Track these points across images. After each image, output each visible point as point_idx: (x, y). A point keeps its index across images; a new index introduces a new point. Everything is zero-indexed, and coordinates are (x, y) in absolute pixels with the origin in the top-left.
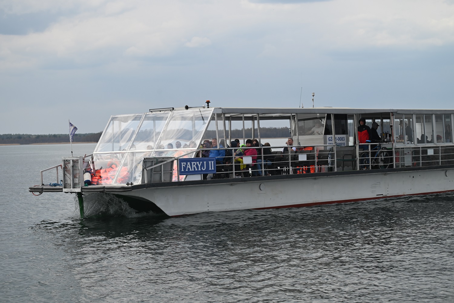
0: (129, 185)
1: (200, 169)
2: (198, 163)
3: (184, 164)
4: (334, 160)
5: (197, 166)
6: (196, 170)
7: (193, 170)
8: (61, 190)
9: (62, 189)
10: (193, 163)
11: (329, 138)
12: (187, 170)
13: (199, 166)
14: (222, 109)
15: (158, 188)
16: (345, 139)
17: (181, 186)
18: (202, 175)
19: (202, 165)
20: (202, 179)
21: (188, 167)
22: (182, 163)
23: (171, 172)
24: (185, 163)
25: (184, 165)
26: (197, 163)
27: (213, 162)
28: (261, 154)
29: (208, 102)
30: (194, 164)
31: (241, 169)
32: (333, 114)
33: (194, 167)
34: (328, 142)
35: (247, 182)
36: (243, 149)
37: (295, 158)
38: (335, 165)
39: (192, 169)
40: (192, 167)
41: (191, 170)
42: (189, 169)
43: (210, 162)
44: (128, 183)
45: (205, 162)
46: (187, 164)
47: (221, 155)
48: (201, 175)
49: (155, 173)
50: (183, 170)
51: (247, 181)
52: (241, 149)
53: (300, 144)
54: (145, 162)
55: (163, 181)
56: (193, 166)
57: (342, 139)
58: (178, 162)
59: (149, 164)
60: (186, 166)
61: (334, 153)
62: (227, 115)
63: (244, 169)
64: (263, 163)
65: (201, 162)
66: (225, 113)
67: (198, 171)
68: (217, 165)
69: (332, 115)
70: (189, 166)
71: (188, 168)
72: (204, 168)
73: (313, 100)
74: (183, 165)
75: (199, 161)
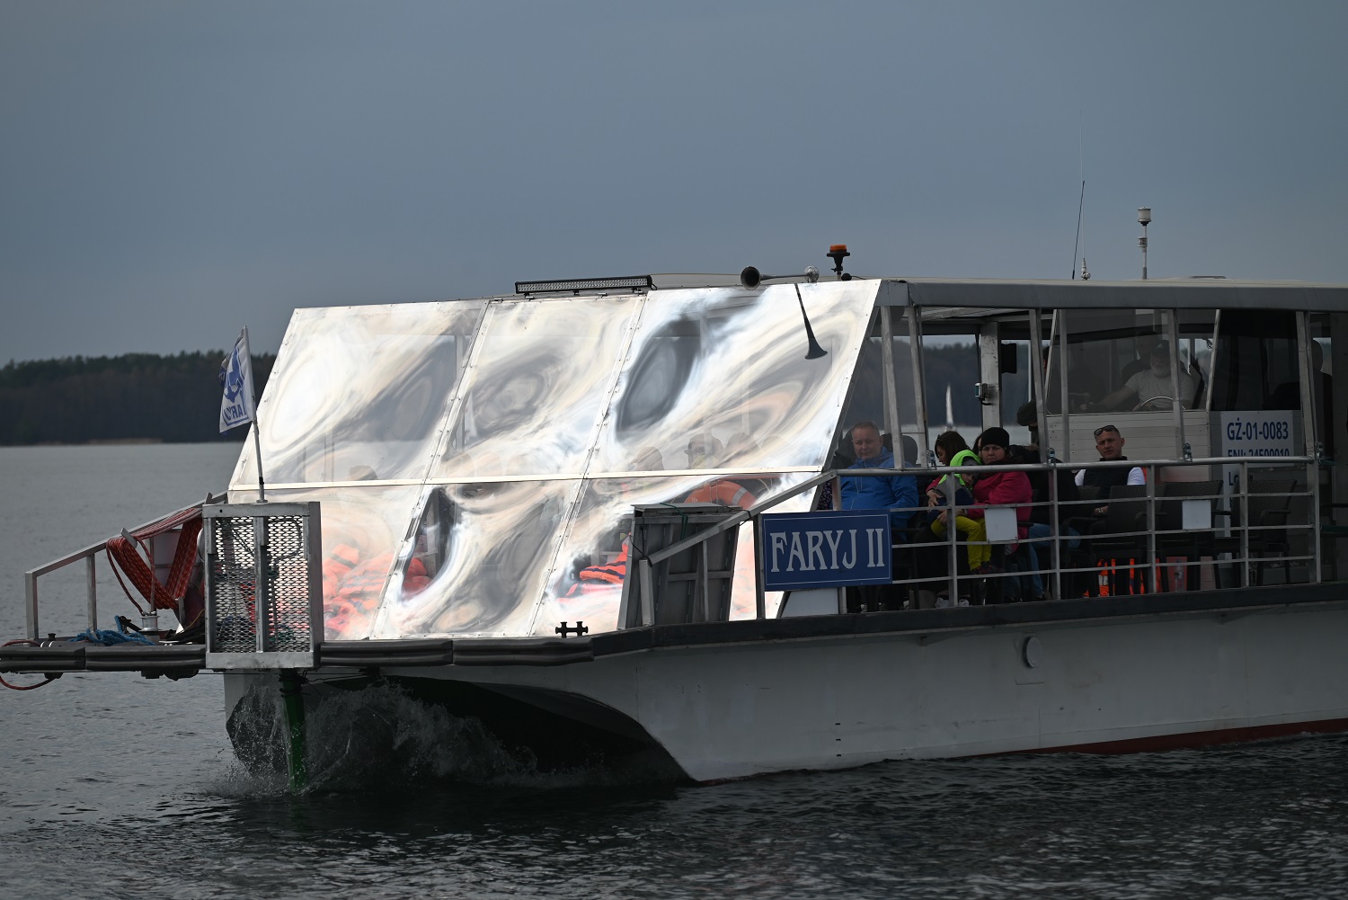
0: (568, 634)
1: (835, 566)
2: (828, 534)
3: (779, 540)
4: (1312, 530)
5: (826, 548)
6: (823, 567)
7: (811, 567)
8: (198, 661)
9: (202, 655)
10: (810, 534)
11: (1231, 428)
12: (790, 569)
13: (834, 548)
14: (910, 286)
15: (691, 646)
16: (1290, 429)
17: (771, 642)
18: (844, 589)
19: (844, 547)
20: (845, 610)
21: (793, 552)
22: (774, 536)
23: (725, 574)
24: (783, 535)
25: (780, 546)
26: (824, 536)
27: (880, 531)
28: (1045, 496)
29: (839, 254)
30: (815, 539)
31: (972, 567)
32: (1305, 312)
33: (815, 553)
34: (1227, 444)
35: (1007, 625)
36: (968, 473)
37: (1170, 516)
38: (1314, 554)
39: (807, 566)
40: (808, 553)
41: (803, 568)
42: (796, 561)
43: (870, 532)
44: (564, 624)
45: (853, 532)
46: (790, 538)
47: (903, 500)
48: (839, 589)
49: (673, 577)
50: (775, 569)
51: (1005, 622)
52: (961, 472)
53: (1189, 454)
54: (642, 529)
55: (707, 618)
56: (811, 550)
57: (1279, 430)
58: (760, 529)
59: (653, 538)
60: (787, 548)
61: (1312, 497)
62: (926, 313)
63: (984, 568)
64: (1057, 538)
65: (840, 532)
66: (921, 303)
67: (829, 573)
68: (895, 546)
69: (1300, 318)
70: (796, 548)
71: (795, 557)
72: (849, 561)
73: (1144, 241)
74: (775, 546)
75: (832, 525)
